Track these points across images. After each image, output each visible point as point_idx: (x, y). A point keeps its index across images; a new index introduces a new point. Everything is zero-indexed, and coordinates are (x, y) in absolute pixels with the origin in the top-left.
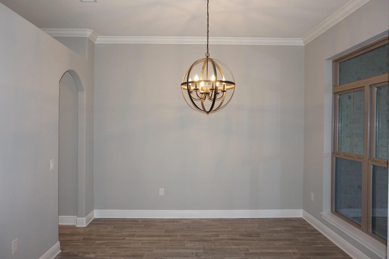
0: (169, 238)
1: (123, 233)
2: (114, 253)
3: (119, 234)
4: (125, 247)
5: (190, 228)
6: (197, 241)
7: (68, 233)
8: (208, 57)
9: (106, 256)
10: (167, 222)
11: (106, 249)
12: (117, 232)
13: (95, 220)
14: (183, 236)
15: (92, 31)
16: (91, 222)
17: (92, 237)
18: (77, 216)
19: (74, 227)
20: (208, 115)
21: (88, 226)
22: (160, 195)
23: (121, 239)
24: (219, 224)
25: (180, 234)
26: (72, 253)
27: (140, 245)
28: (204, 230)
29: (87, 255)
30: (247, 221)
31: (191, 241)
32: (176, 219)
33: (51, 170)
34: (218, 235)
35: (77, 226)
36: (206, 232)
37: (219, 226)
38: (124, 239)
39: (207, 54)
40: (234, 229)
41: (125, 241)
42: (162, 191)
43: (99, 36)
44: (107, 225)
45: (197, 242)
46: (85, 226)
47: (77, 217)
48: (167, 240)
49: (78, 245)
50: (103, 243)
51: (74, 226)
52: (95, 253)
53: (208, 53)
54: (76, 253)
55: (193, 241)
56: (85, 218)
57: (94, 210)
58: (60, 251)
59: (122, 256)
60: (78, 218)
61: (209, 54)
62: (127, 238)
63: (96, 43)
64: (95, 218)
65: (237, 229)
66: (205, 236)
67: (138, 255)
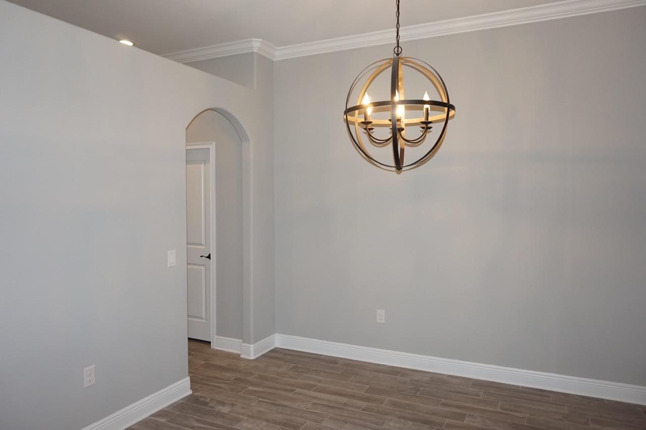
0: (364, 404)
1: (297, 380)
2: (260, 411)
3: (292, 380)
4: (283, 406)
5: (419, 390)
6: (412, 420)
7: (224, 365)
8: (400, 55)
9: (243, 414)
10: (384, 373)
11: (254, 402)
12: (291, 377)
13: (275, 350)
14: (394, 404)
15: (261, 40)
16: (267, 353)
17: (250, 378)
18: (241, 341)
19: (236, 357)
20: (399, 174)
21: (257, 360)
22: (378, 321)
23: (286, 390)
24: (481, 394)
25: (391, 398)
26: (202, 399)
27: (309, 406)
28: (443, 401)
29: (221, 407)
30: (549, 397)
31: (400, 417)
32: (402, 368)
33: (169, 266)
34: (462, 417)
35: (242, 356)
36: (443, 405)
37: (480, 398)
38: (291, 391)
39: (396, 49)
40: (507, 410)
41: (290, 395)
42: (381, 316)
43: (277, 48)
44: (285, 362)
45: (410, 423)
46: (252, 357)
47: (243, 342)
48: (359, 408)
49: (220, 387)
50: (256, 391)
51: (239, 355)
52: (233, 405)
53: (398, 46)
54: (208, 400)
55: (404, 418)
56: (252, 346)
57: (276, 334)
58: (190, 392)
59: (267, 421)
60: (243, 344)
61: (400, 50)
62: (298, 390)
63: (275, 60)
64: (276, 348)
65: (511, 411)
66: (434, 414)
67: (293, 423)
